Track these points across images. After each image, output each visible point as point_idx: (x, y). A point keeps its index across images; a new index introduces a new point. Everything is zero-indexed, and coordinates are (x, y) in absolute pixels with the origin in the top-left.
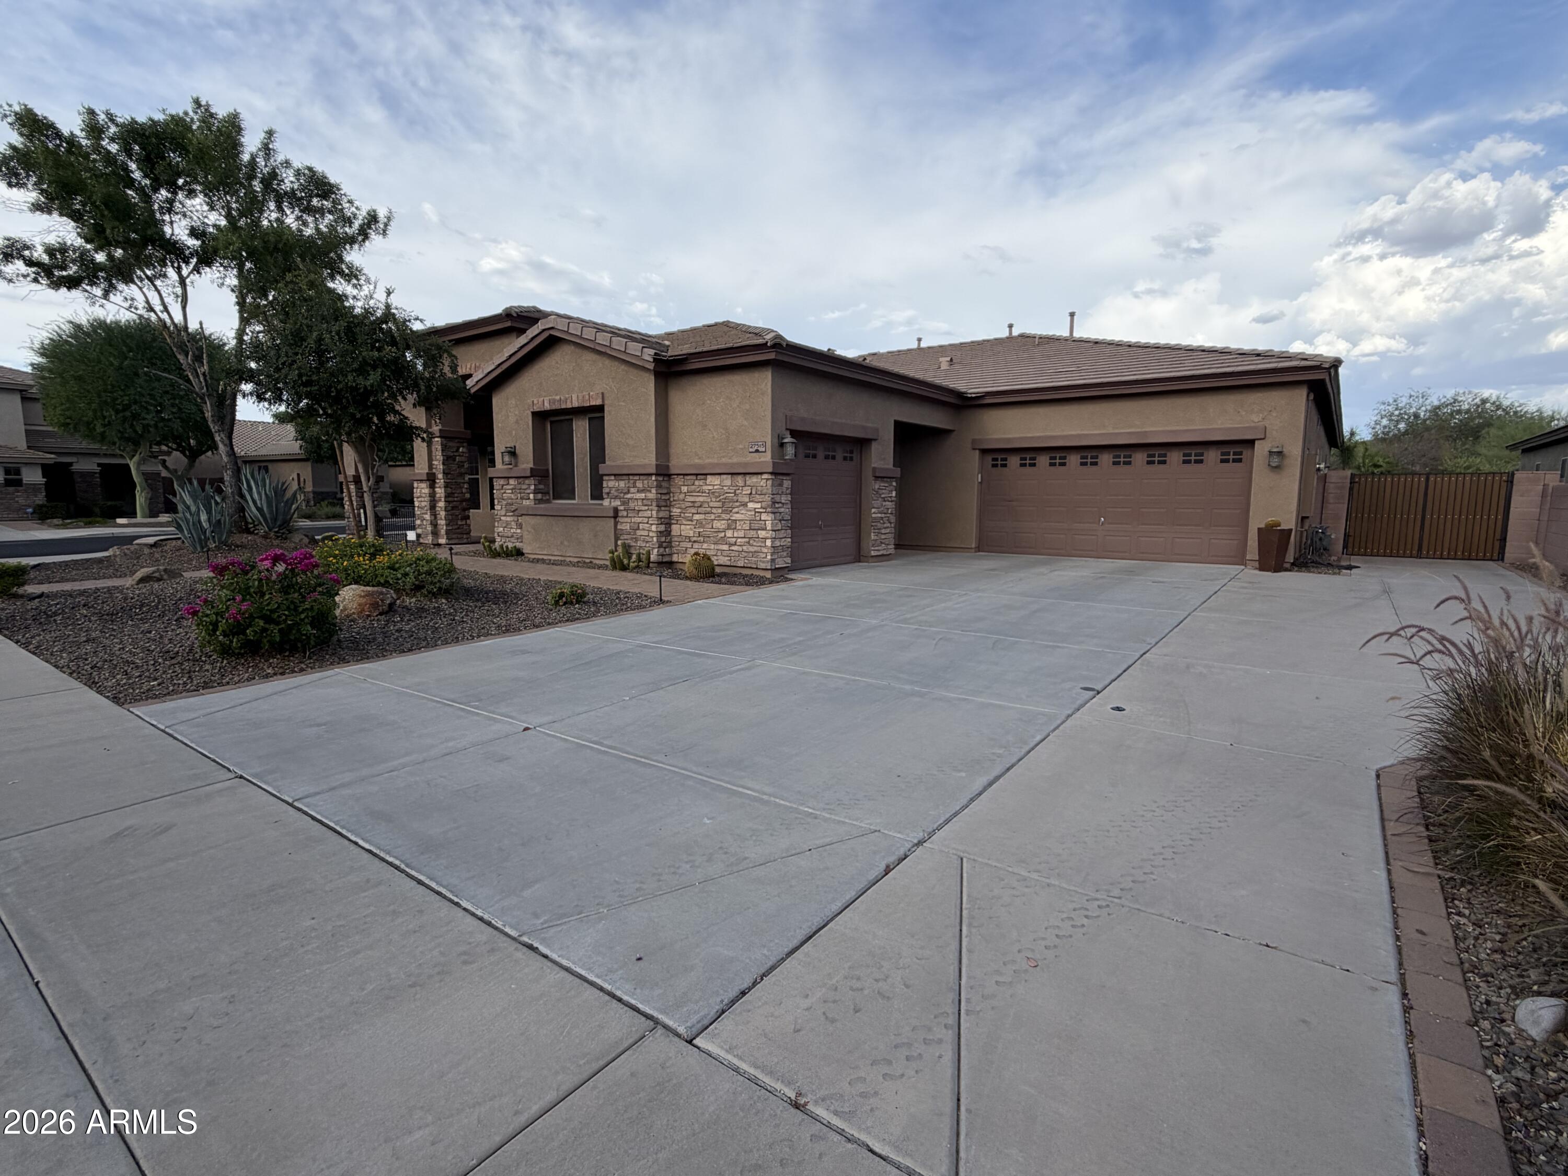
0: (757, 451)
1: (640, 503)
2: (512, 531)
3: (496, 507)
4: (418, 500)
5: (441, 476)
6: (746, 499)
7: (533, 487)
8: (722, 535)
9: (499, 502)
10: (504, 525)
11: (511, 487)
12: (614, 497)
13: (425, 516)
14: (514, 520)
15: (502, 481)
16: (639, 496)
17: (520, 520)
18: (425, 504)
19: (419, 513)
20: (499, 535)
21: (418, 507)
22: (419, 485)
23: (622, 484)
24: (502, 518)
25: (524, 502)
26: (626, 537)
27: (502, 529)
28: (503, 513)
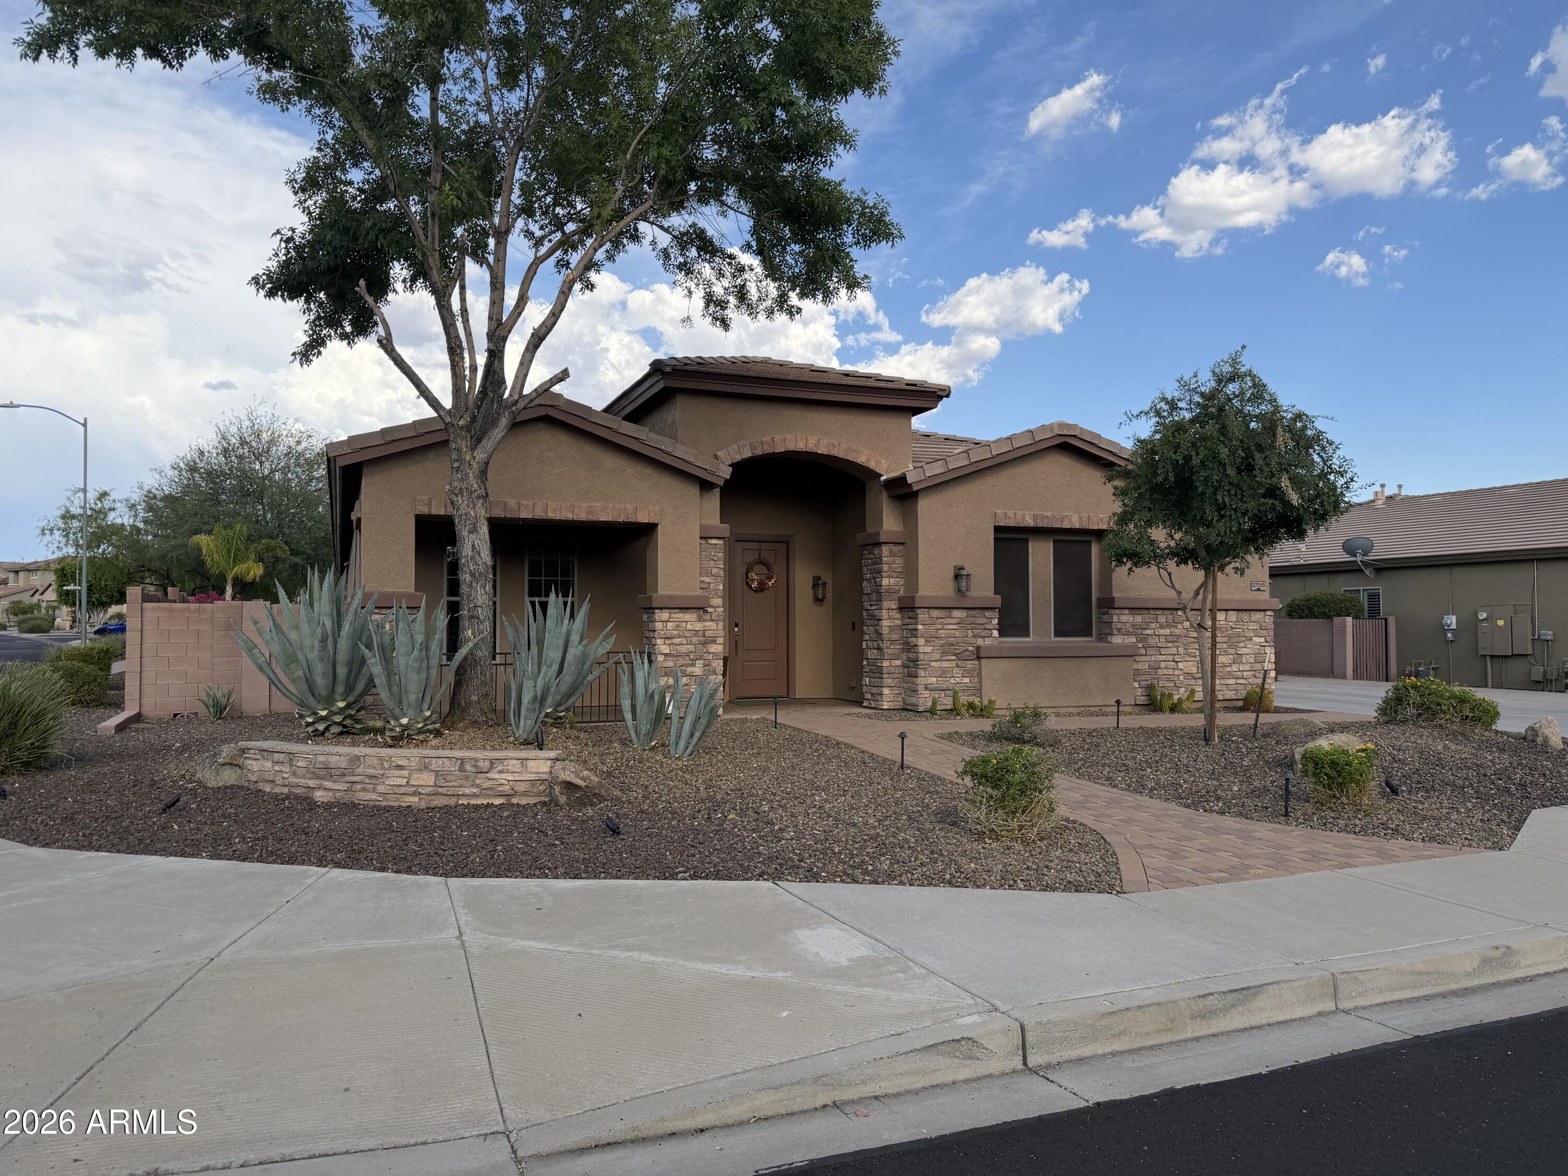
0: (1259, 590)
1: (1162, 639)
2: (952, 681)
3: (921, 649)
4: (668, 642)
5: (718, 601)
6: (1252, 635)
7: (996, 621)
8: (1229, 669)
9: (927, 641)
10: (939, 673)
11: (955, 621)
12: (1128, 634)
13: (689, 669)
14: (958, 666)
15: (936, 613)
16: (1162, 632)
17: (970, 665)
18: (691, 648)
19: (671, 664)
20: (926, 688)
21: (666, 655)
22: (673, 615)
23: (1138, 619)
24: (932, 664)
25: (980, 642)
26: (1143, 677)
27: (935, 679)
28: (937, 657)
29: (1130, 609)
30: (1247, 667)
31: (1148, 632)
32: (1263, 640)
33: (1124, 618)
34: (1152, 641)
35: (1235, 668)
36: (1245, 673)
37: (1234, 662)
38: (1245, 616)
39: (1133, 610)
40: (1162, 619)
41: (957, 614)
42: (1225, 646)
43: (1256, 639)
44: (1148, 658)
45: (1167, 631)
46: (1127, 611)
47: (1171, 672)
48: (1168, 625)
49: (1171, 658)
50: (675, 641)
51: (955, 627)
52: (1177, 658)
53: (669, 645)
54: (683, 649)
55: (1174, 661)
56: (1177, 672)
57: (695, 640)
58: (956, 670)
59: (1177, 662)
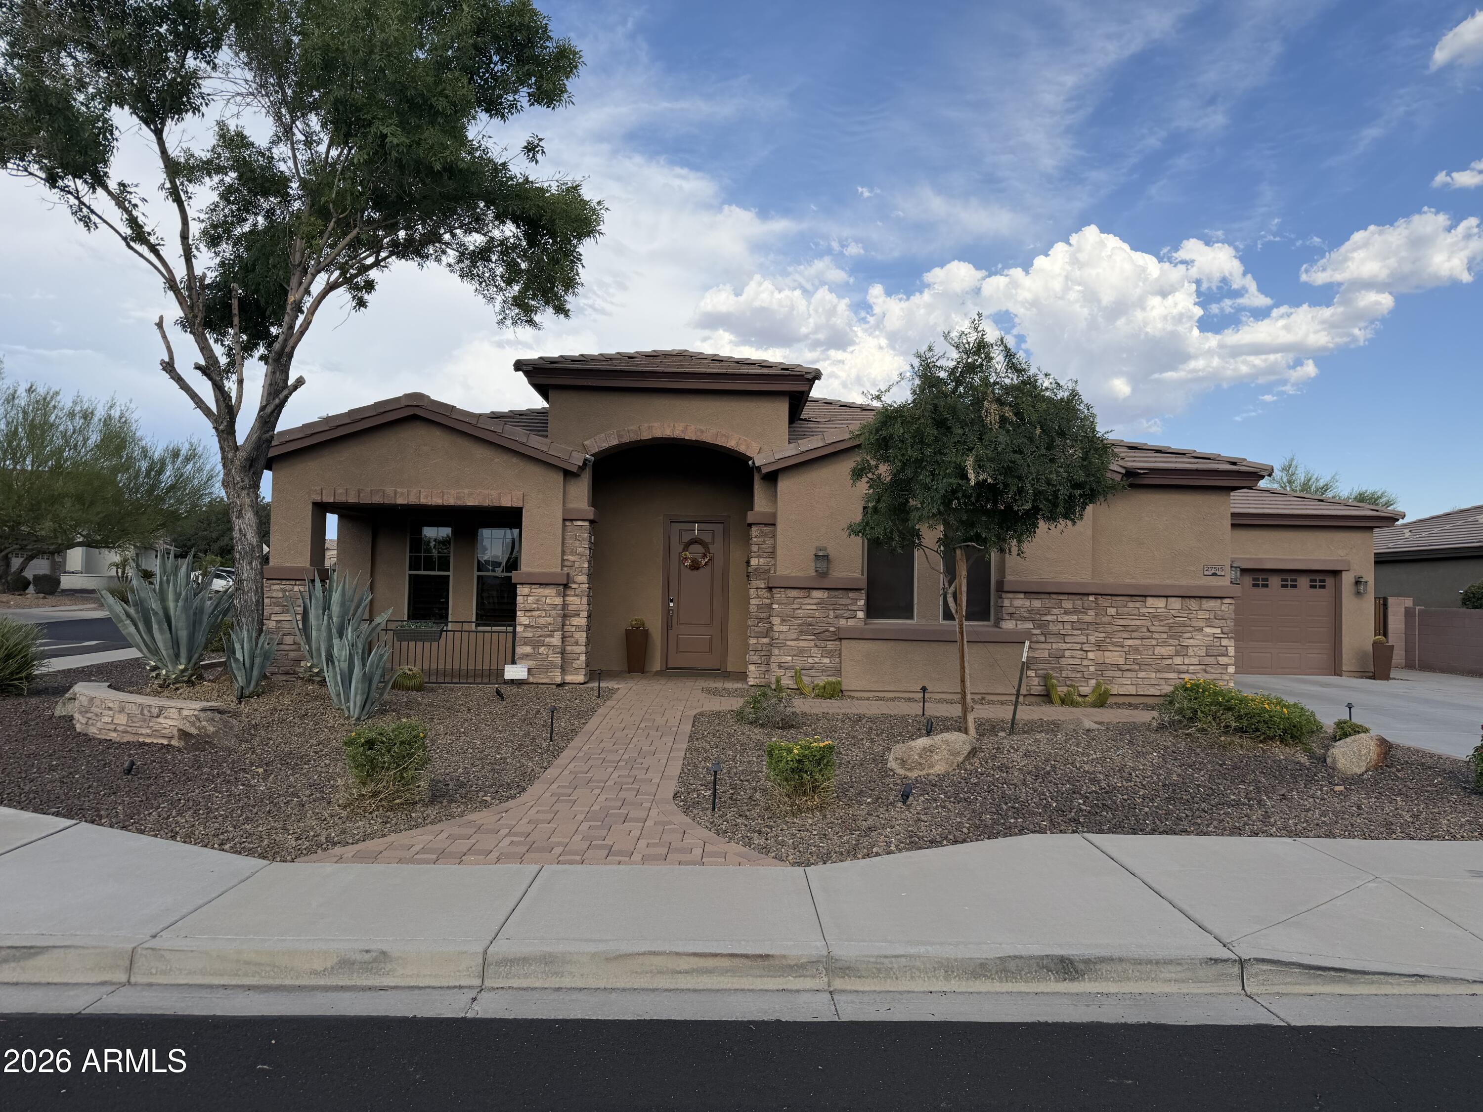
0: (1215, 574)
1: (1068, 627)
2: (810, 660)
3: (776, 628)
4: (529, 614)
5: (583, 578)
6: (1202, 624)
7: (862, 602)
8: (1169, 662)
9: (783, 621)
10: (795, 653)
11: (815, 601)
12: (1025, 619)
13: (547, 640)
14: (816, 646)
15: (794, 593)
16: (1066, 618)
17: (831, 645)
18: (550, 620)
19: (530, 635)
20: (780, 667)
21: (526, 626)
22: (533, 590)
23: (1037, 604)
24: (788, 643)
25: (842, 622)
26: (1041, 666)
27: (790, 658)
28: (794, 636)
29: (1025, 593)
30: (1195, 660)
31: (1049, 618)
32: (1219, 630)
33: (1018, 603)
34: (1052, 628)
35: (1178, 660)
36: (1192, 667)
37: (1177, 654)
38: (1193, 604)
39: (1029, 594)
40: (1068, 604)
41: (815, 594)
42: (1165, 636)
43: (1208, 630)
44: (1049, 646)
45: (1075, 618)
46: (1022, 596)
47: (1078, 662)
48: (1075, 611)
49: (1078, 647)
50: (536, 613)
51: (814, 607)
52: (1086, 648)
53: (529, 617)
54: (542, 621)
55: (1081, 650)
56: (1085, 662)
57: (553, 613)
58: (814, 650)
59: (1087, 651)
